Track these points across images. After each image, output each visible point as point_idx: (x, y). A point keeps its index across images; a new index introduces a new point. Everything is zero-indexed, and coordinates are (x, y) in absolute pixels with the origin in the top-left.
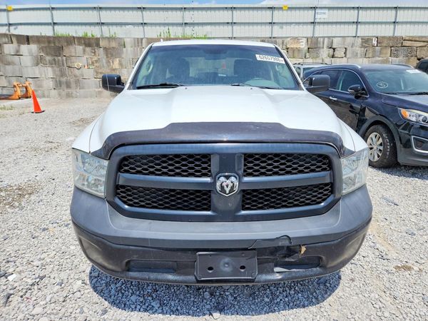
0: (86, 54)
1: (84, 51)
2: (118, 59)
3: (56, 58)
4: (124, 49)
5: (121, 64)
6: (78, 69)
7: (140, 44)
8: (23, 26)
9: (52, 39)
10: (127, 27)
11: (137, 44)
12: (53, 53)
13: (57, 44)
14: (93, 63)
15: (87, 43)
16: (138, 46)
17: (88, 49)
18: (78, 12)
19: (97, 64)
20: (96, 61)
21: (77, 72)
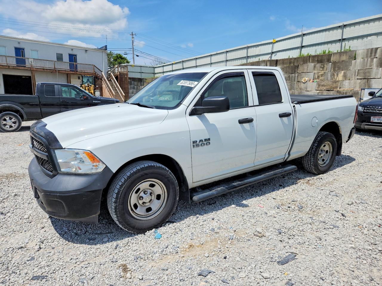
0: (316, 69)
1: (315, 67)
2: (343, 72)
3: (291, 75)
4: (353, 62)
5: (345, 76)
6: (304, 83)
7: (373, 54)
8: (280, 53)
9: (292, 61)
10: (369, 38)
11: (369, 55)
12: (290, 71)
13: (295, 64)
14: (318, 77)
15: (319, 60)
16: (371, 56)
17: (318, 65)
18: (324, 33)
19: (322, 78)
20: (322, 75)
21: (302, 86)
